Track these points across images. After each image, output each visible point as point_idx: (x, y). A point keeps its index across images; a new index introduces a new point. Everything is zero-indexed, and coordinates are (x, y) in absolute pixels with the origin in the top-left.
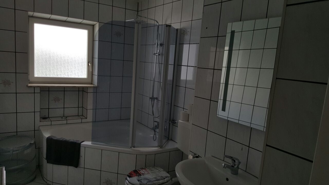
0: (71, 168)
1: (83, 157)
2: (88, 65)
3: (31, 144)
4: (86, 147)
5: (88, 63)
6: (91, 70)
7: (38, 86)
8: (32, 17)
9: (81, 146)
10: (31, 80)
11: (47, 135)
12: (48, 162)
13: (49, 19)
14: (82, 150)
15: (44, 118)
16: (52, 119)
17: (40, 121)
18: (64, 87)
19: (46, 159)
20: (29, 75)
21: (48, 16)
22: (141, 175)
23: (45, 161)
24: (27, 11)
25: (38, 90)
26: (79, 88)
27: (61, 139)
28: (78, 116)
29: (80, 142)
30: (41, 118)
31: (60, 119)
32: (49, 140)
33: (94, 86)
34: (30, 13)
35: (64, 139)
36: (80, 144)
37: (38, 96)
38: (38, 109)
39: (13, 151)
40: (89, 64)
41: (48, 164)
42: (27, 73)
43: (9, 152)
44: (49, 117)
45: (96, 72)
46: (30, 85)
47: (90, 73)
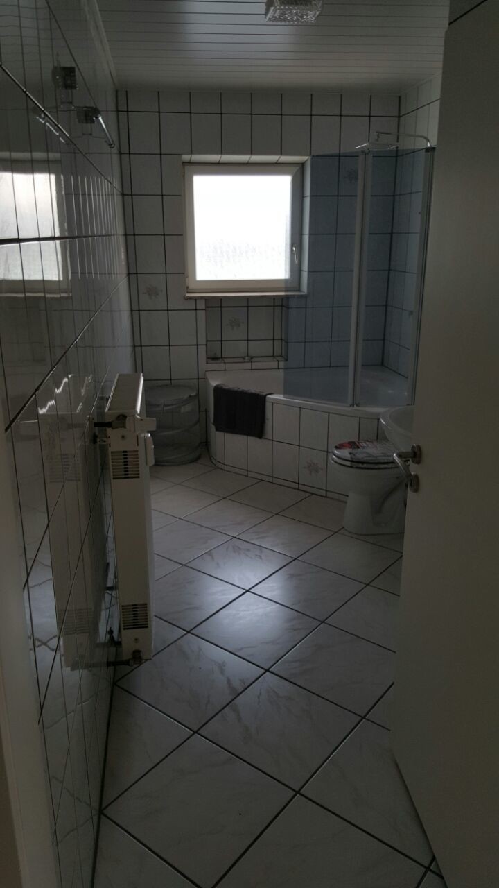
0: (253, 440)
1: (270, 420)
2: (292, 250)
3: (190, 396)
4: (274, 402)
5: (292, 245)
6: (296, 261)
7: (202, 298)
8: (190, 163)
9: (267, 400)
10: (191, 286)
11: (214, 383)
12: (217, 430)
13: (219, 164)
14: (268, 406)
15: (215, 359)
16: (226, 360)
17: (207, 363)
18: (248, 298)
19: (214, 424)
20: (187, 277)
21: (215, 158)
22: (358, 447)
23: (213, 428)
24: (179, 155)
25: (201, 305)
26: (274, 299)
27: (236, 389)
28: (273, 356)
29: (264, 394)
30: (208, 358)
31: (241, 360)
32: (218, 390)
33: (302, 293)
34: (186, 158)
35: (241, 390)
36: (265, 397)
37: (202, 314)
38: (202, 341)
39: (165, 405)
40: (294, 249)
41: (217, 433)
42: (183, 273)
43: (158, 406)
44: (222, 357)
45: (305, 267)
46: (188, 295)
47: (296, 267)
